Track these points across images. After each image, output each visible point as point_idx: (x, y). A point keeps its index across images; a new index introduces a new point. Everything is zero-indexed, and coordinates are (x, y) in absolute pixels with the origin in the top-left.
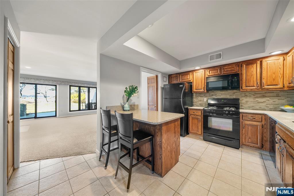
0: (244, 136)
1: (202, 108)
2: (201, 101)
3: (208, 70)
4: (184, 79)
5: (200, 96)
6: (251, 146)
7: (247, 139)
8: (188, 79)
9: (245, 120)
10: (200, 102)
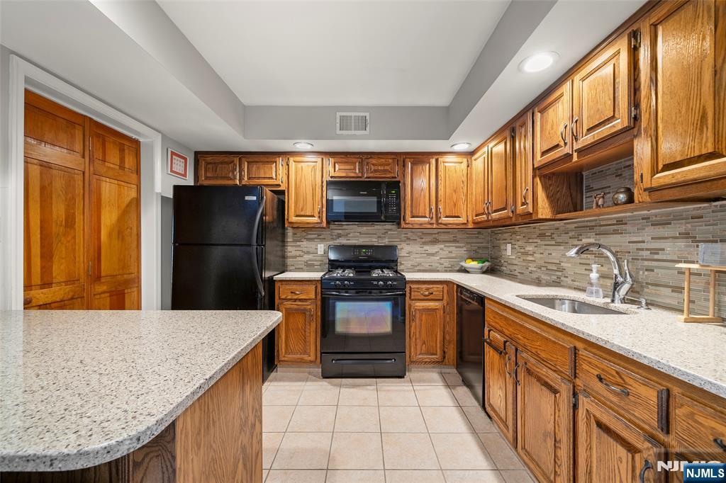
0: (414, 340)
1: (317, 275)
2: (308, 253)
3: (332, 160)
4: (259, 178)
5: (308, 240)
6: (426, 362)
7: (418, 347)
8: (272, 178)
9: (416, 300)
10: (307, 257)
